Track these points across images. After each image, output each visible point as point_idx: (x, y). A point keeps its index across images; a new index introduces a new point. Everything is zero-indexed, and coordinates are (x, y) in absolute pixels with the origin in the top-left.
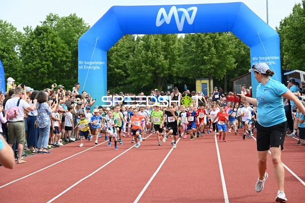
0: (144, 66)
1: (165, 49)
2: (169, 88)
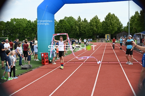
0: (90, 31)
1: (96, 25)
2: (98, 36)
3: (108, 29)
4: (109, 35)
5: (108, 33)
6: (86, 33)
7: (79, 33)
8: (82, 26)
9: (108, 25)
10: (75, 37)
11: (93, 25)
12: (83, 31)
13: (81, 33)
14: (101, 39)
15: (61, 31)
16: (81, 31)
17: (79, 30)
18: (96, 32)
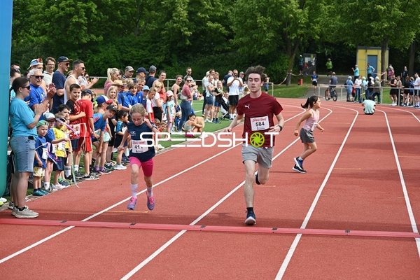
0: (260, 19)
2: (307, 60)
3: (376, 16)
4: (377, 52)
5: (374, 45)
6: (231, 36)
7: (189, 33)
10: (161, 59)
12: (213, 19)
13: (203, 32)
14: (325, 82)
15: (71, 16)
16: (201, 22)
17: (190, 13)
18: (302, 28)
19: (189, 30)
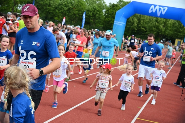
6: (146, 31)
7: (136, 29)
8: (144, 19)
9: (181, 26)
10: (129, 34)
11: (160, 21)
12: (143, 27)
13: (140, 30)
16: (140, 27)
17: (138, 25)
18: (163, 32)
19: (137, 28)
